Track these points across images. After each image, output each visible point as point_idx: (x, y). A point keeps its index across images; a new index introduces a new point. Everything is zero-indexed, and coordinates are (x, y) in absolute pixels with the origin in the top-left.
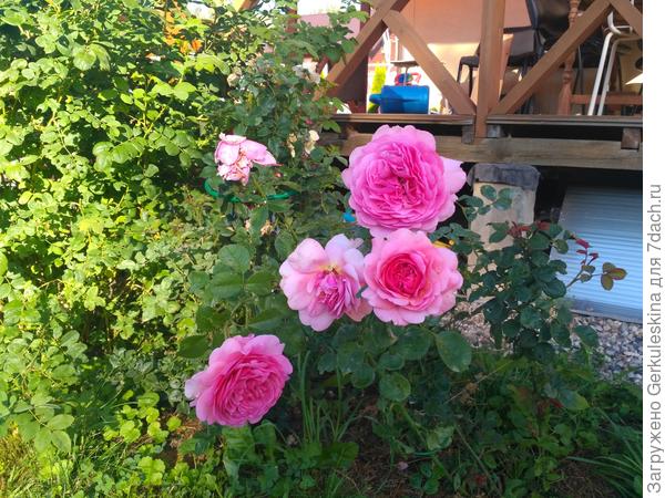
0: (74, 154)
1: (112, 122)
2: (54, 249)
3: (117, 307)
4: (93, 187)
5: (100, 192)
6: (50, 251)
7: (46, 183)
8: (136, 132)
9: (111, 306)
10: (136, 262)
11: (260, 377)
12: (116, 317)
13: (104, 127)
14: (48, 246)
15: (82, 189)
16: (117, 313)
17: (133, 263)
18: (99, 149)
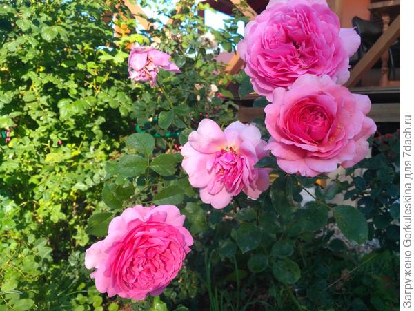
0: (46, 110)
1: (72, 85)
2: (33, 180)
3: (77, 223)
4: (60, 135)
5: (65, 139)
6: (30, 181)
7: (28, 131)
8: (89, 93)
9: (72, 222)
10: (85, 183)
11: (159, 246)
12: (76, 230)
13: (66, 88)
14: (29, 178)
15: (53, 136)
16: (77, 227)
17: (83, 185)
18: (62, 104)
